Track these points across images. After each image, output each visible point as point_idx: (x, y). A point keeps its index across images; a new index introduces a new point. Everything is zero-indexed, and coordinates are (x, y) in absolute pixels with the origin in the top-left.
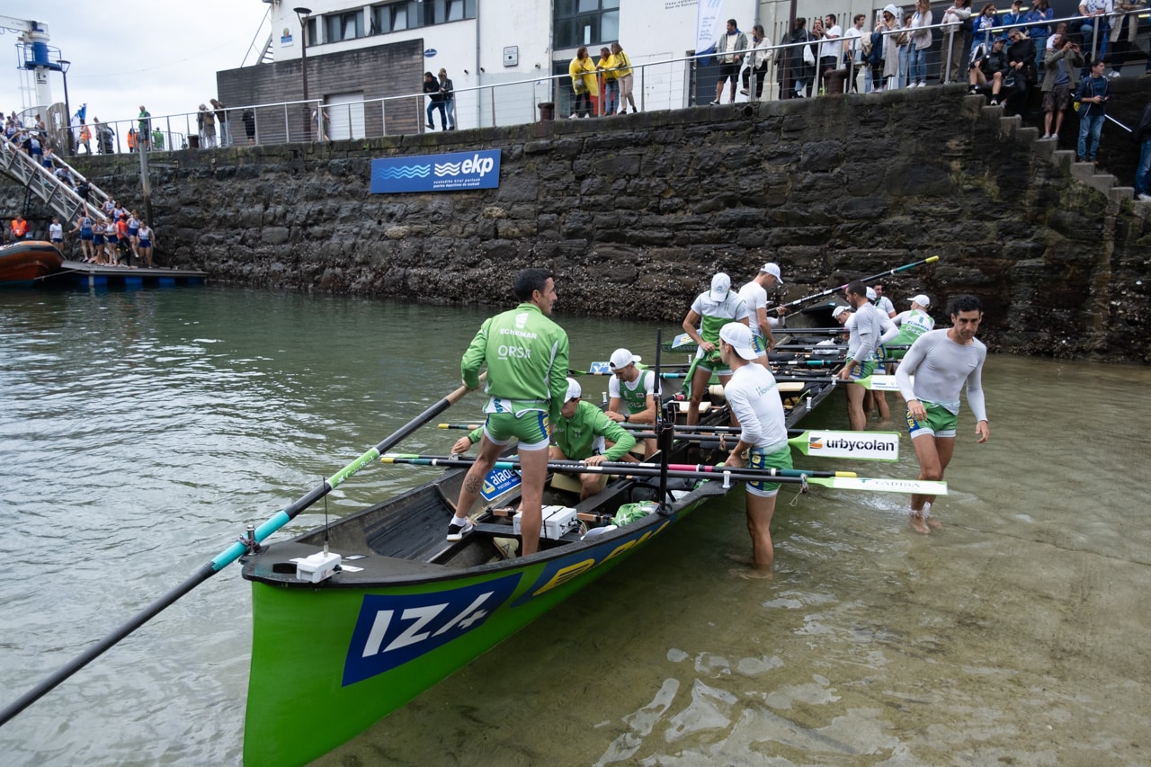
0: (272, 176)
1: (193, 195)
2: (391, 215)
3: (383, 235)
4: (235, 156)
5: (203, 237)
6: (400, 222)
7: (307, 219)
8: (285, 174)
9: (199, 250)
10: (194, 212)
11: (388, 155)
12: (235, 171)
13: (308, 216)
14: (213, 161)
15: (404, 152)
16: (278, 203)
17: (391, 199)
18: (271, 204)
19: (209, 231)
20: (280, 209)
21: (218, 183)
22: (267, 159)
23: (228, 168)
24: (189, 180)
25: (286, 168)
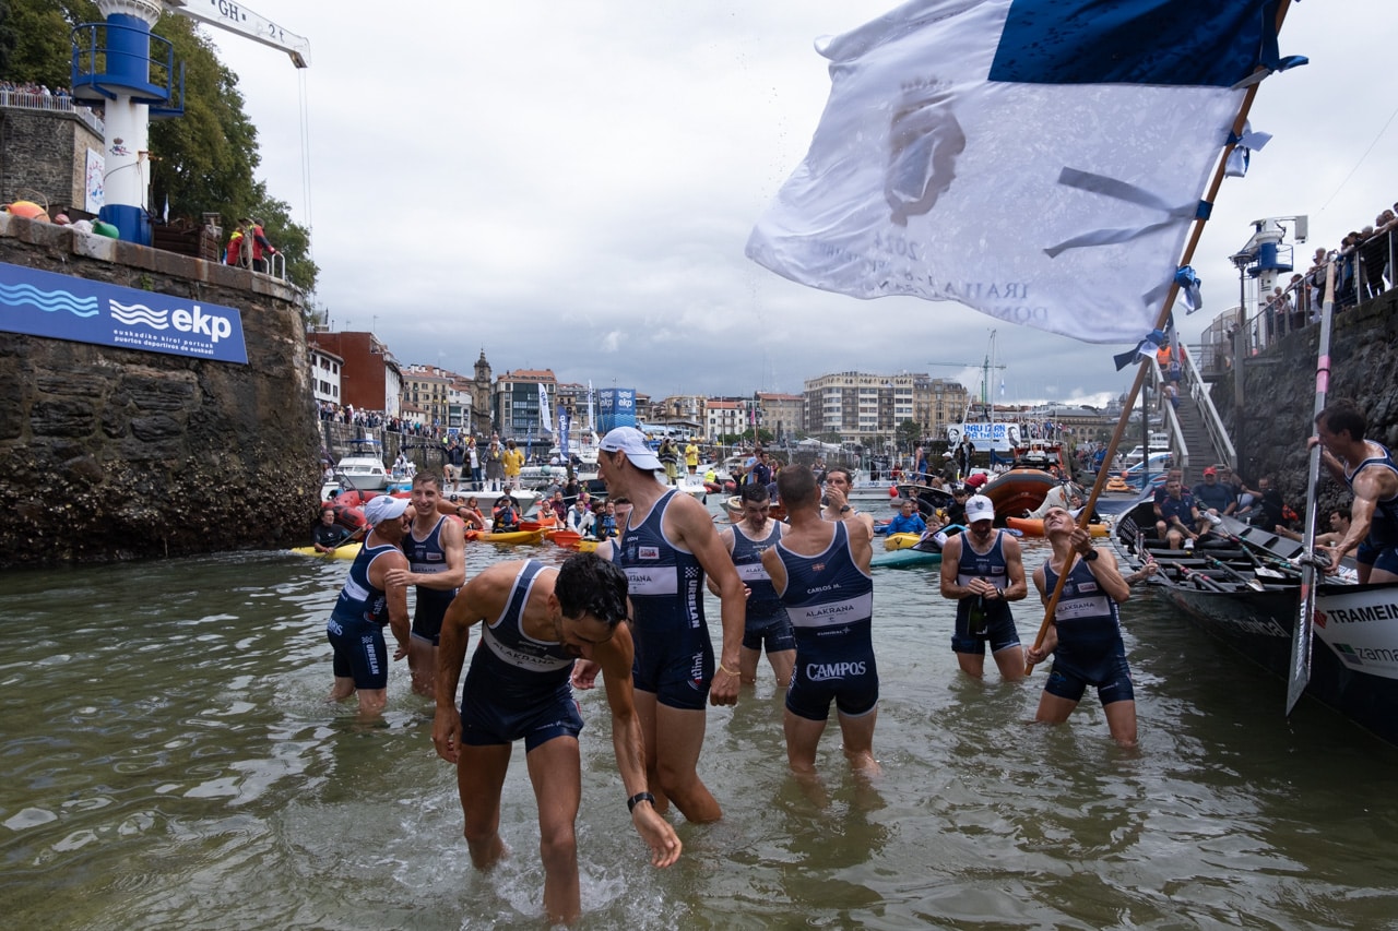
0: (1366, 351)
1: (1287, 397)
5: (1289, 459)
7: (1387, 413)
8: (1381, 343)
9: (1283, 478)
10: (1285, 420)
13: (1389, 407)
16: (1365, 393)
18: (1359, 396)
19: (1297, 448)
20: (1363, 402)
22: (1364, 324)
24: (1288, 376)
25: (1383, 333)
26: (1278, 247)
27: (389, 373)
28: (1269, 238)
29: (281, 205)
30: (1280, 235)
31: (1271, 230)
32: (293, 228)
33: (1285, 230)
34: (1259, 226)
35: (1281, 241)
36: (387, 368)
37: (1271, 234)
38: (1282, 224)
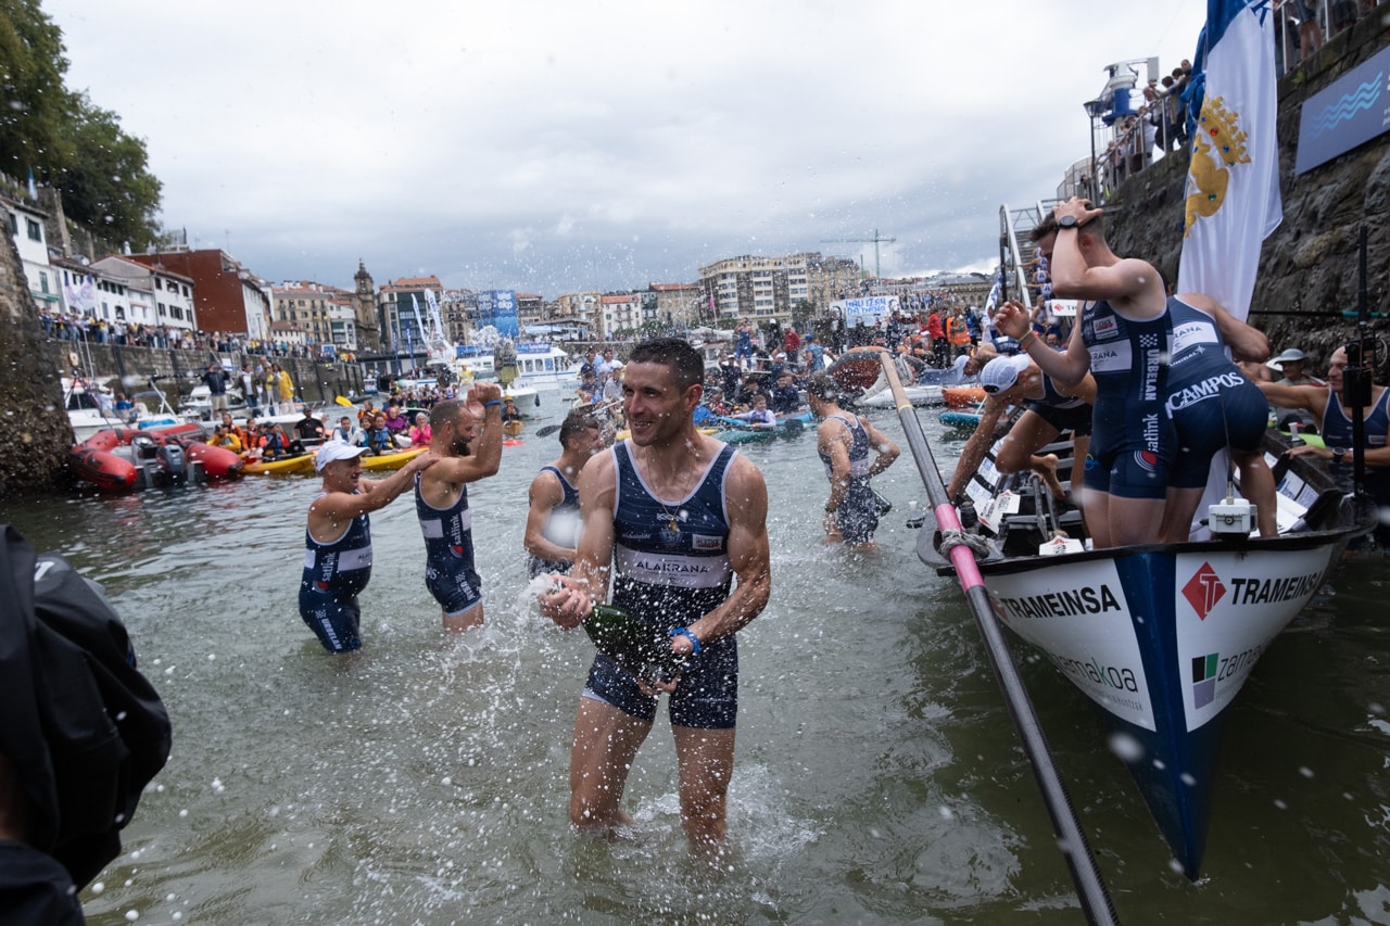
2: (1314, 214)
3: (1291, 262)
4: (1166, 170)
6: (1321, 229)
11: (1328, 83)
12: (1165, 192)
14: (1148, 186)
15: (1352, 65)
17: (1322, 179)
21: (1151, 220)
23: (1159, 192)
26: (1132, 92)
27: (247, 293)
28: (1122, 83)
29: (109, 115)
30: (1132, 79)
31: (1124, 75)
32: (127, 139)
33: (1137, 74)
34: (1112, 70)
35: (1134, 86)
36: (244, 287)
37: (1124, 79)
38: (1135, 68)
